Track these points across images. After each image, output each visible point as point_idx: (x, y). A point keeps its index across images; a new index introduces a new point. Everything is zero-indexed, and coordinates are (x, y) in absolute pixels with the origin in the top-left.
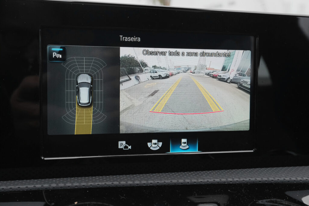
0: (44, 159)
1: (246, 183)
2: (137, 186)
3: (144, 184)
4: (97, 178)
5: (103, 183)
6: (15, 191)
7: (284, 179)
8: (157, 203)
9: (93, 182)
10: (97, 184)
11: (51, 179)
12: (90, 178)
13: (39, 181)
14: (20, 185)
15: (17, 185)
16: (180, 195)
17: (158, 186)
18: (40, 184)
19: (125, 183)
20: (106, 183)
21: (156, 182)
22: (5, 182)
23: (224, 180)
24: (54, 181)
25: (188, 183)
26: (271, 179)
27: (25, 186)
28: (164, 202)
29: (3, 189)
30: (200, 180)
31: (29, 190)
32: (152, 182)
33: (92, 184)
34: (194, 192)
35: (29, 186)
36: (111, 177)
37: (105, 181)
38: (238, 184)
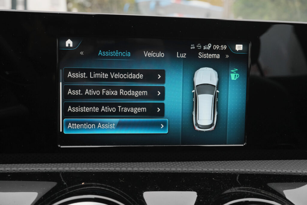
0: (60, 147)
1: (230, 173)
2: (135, 172)
3: (142, 170)
4: (103, 164)
5: (107, 169)
6: (36, 172)
7: (265, 171)
8: (149, 187)
9: (99, 167)
10: (102, 169)
11: (65, 164)
12: (97, 164)
13: (56, 165)
14: (41, 167)
15: (38, 167)
16: (170, 181)
17: (153, 173)
18: (56, 168)
19: (125, 169)
20: (110, 169)
21: (152, 169)
22: (29, 165)
23: (211, 170)
24: (68, 165)
25: (179, 171)
26: (253, 170)
27: (44, 169)
28: (156, 186)
29: (27, 170)
30: (190, 169)
31: (47, 172)
32: (148, 169)
33: (98, 169)
34: (183, 179)
35: (47, 169)
36: (115, 164)
37: (109, 167)
38: (223, 173)
